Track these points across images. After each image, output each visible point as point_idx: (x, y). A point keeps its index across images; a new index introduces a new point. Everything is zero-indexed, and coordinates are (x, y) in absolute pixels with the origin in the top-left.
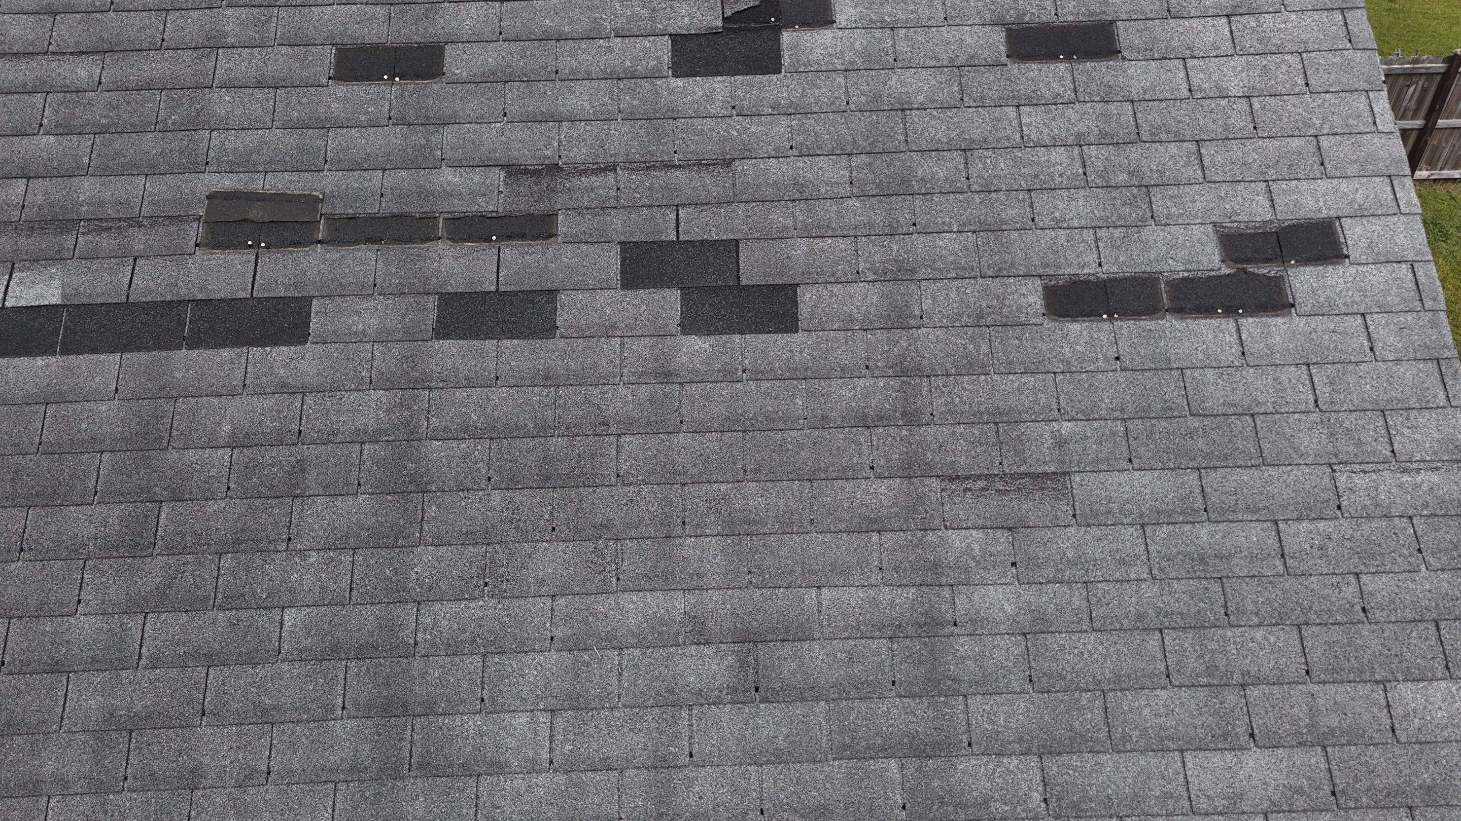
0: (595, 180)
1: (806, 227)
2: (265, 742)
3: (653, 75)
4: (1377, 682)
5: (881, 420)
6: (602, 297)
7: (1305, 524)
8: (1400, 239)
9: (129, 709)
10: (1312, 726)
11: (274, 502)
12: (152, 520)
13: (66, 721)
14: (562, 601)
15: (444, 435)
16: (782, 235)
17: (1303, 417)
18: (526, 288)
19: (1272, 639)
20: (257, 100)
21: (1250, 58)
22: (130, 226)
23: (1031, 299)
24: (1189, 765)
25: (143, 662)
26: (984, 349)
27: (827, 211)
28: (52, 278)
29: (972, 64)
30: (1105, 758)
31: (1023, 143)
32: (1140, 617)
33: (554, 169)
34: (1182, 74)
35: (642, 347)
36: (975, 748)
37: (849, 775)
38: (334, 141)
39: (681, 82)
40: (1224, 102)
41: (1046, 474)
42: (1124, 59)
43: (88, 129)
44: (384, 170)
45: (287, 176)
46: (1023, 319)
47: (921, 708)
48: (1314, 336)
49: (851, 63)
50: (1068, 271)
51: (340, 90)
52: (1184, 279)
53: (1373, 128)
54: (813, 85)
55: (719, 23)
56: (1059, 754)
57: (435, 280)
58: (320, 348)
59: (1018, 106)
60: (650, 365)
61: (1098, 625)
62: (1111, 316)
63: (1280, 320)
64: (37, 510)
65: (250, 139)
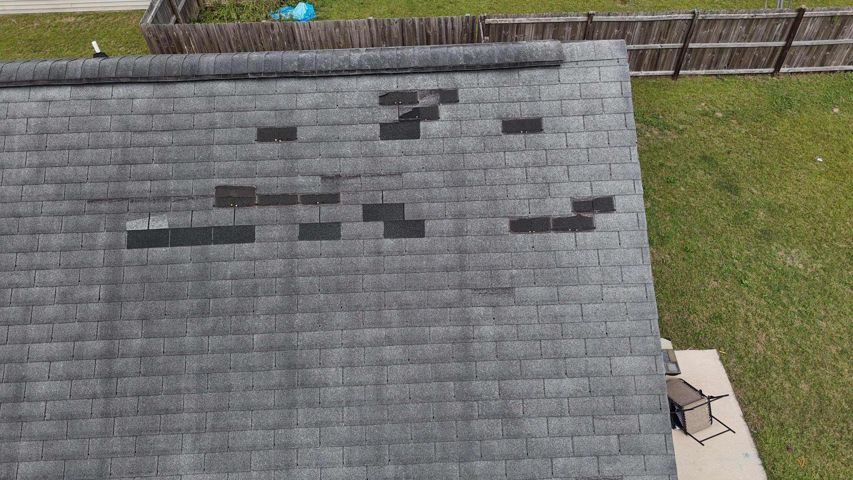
0: (353, 181)
1: (427, 199)
2: (251, 377)
3: (373, 139)
4: (608, 357)
5: (452, 269)
6: (356, 225)
7: (591, 305)
8: (634, 204)
9: (206, 367)
10: (586, 371)
11: (247, 298)
12: (208, 304)
13: (187, 371)
14: (345, 332)
15: (303, 275)
16: (420, 201)
17: (594, 268)
18: (330, 221)
19: (576, 343)
20: (230, 150)
21: (590, 133)
22: (189, 199)
23: (505, 226)
24: (546, 383)
25: (210, 352)
26: (488, 244)
27: (435, 192)
28: (164, 218)
29: (489, 135)
30: (520, 381)
31: (506, 166)
32: (534, 336)
33: (339, 176)
34: (565, 139)
35: (371, 243)
36: (478, 378)
37: (438, 387)
38: (259, 166)
39: (383, 142)
40: (579, 150)
41: (506, 288)
42: (544, 133)
43: (170, 161)
44: (278, 177)
45: (243, 179)
46: (502, 233)
47: (461, 365)
48: (601, 239)
49: (445, 135)
50: (518, 215)
51: (260, 145)
52: (558, 218)
53: (630, 161)
54: (431, 143)
55: (397, 119)
56: (505, 380)
57: (298, 219)
58: (259, 244)
59: (505, 152)
60: (373, 249)
61: (520, 338)
62: (532, 232)
63: (590, 233)
64: (169, 301)
65: (229, 165)
